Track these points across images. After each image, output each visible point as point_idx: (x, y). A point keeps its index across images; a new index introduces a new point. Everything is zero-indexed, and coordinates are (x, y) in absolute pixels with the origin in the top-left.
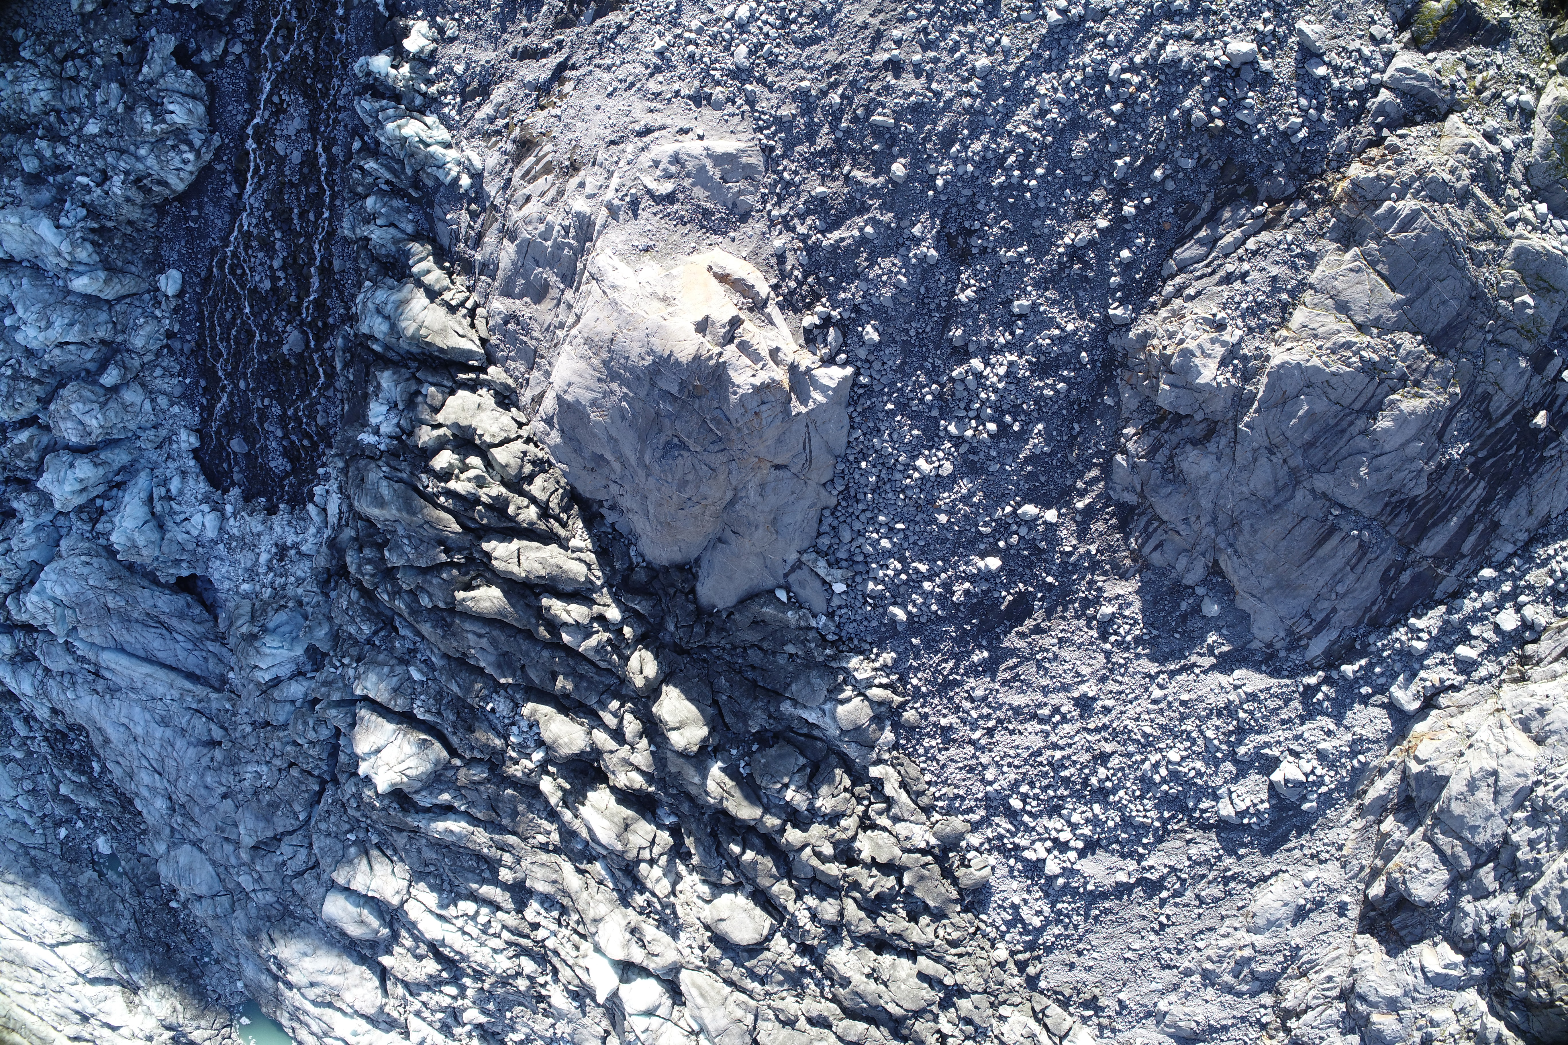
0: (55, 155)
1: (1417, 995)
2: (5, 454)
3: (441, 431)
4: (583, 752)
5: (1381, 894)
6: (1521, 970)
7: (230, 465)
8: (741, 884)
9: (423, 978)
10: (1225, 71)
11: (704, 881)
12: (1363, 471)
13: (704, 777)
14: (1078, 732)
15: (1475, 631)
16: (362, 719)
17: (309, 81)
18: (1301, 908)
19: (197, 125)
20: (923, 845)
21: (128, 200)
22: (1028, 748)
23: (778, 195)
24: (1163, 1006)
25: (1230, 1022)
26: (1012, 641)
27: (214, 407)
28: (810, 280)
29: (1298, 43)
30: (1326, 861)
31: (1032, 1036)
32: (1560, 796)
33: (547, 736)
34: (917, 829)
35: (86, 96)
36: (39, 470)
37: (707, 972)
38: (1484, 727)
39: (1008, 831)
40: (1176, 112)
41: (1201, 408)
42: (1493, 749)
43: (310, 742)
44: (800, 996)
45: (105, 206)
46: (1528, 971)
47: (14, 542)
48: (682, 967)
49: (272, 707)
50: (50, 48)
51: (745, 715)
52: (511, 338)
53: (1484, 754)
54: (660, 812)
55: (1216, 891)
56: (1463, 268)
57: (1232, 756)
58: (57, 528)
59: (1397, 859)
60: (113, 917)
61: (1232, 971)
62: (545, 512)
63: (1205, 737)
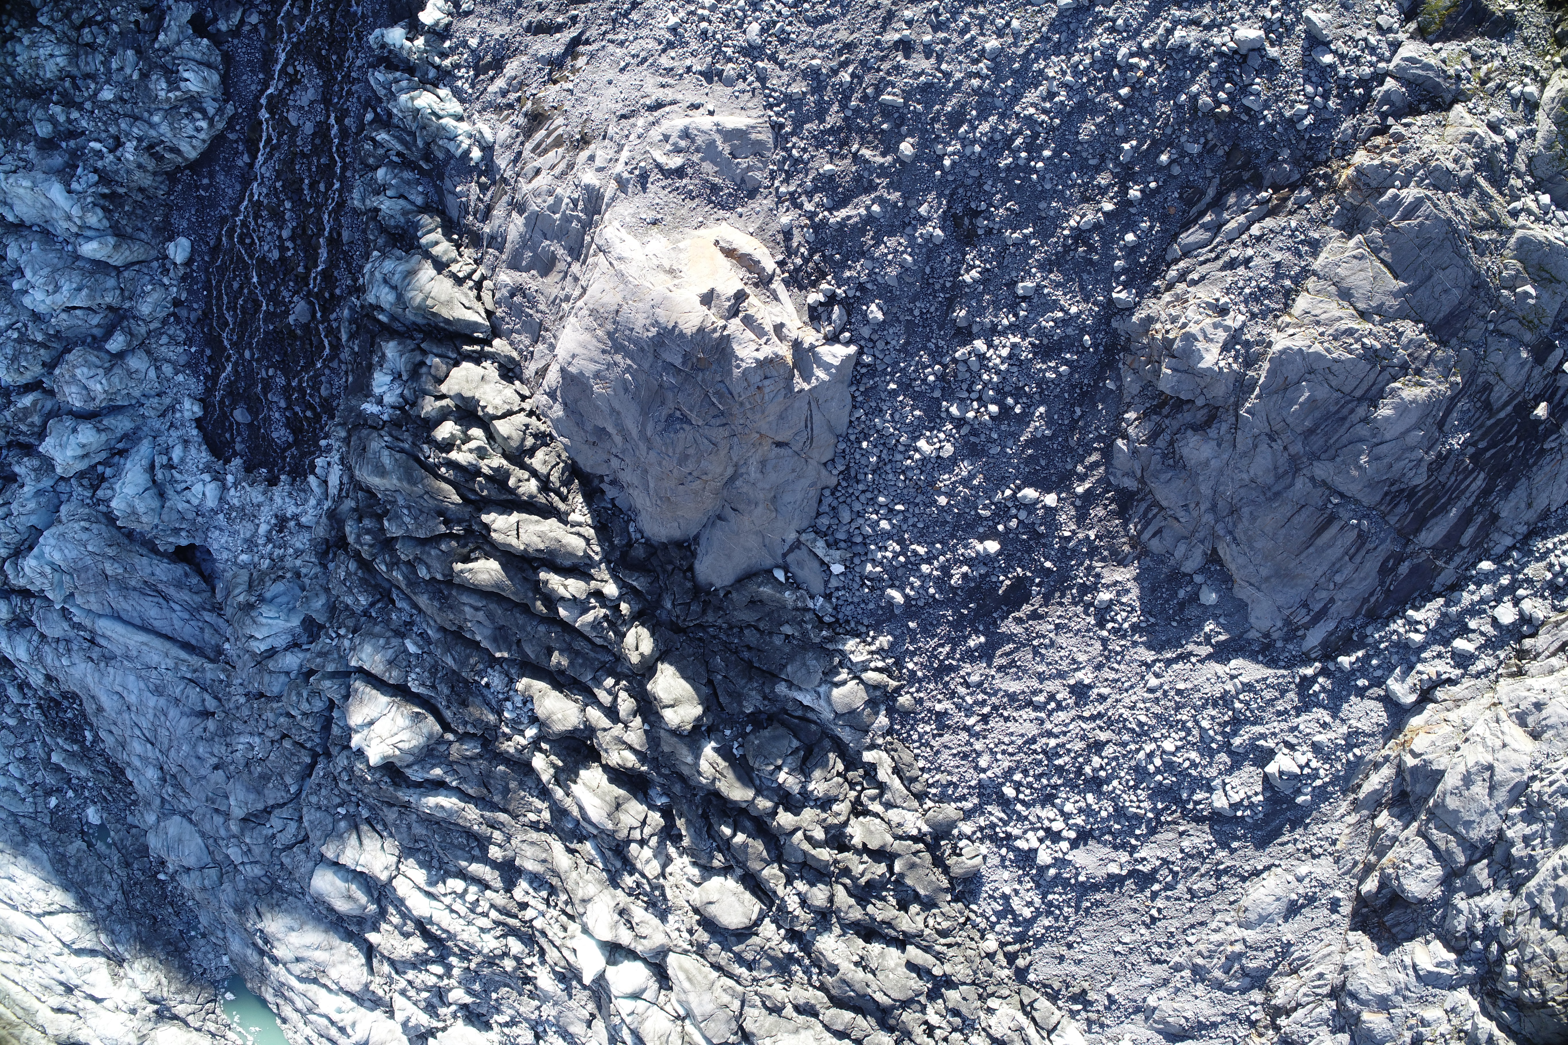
0: (69, 121)
1: (1408, 993)
2: (9, 418)
3: (444, 402)
4: (576, 730)
5: (1374, 890)
6: (1514, 969)
7: (232, 435)
8: (731, 867)
9: (409, 956)
10: (1232, 58)
11: (694, 864)
12: (1363, 459)
13: (697, 757)
14: (1073, 720)
15: (1473, 624)
16: (356, 691)
17: (324, 52)
18: (1293, 903)
19: (211, 94)
20: (915, 832)
21: (140, 166)
22: (1022, 735)
23: (786, 172)
24: (1152, 1001)
25: (1219, 1019)
26: (1008, 626)
27: (218, 376)
28: (816, 257)
29: (1305, 31)
30: (1319, 856)
31: (1020, 1029)
32: (1555, 792)
33: (541, 712)
34: (909, 815)
35: (102, 63)
36: (42, 435)
37: (694, 956)
38: (1481, 721)
39: (1001, 820)
40: (1184, 97)
41: (1202, 393)
42: (1489, 743)
43: (304, 714)
44: (788, 983)
45: (117, 172)
46: (1520, 970)
47: (15, 507)
48: (670, 950)
49: (267, 678)
50: (67, 15)
51: (740, 695)
52: (516, 311)
53: (1480, 748)
54: (652, 793)
55: (1208, 884)
56: (1465, 257)
57: (1227, 747)
58: (58, 494)
59: (1390, 855)
60: (101, 888)
61: (1222, 966)
62: (545, 485)
63: (1200, 727)
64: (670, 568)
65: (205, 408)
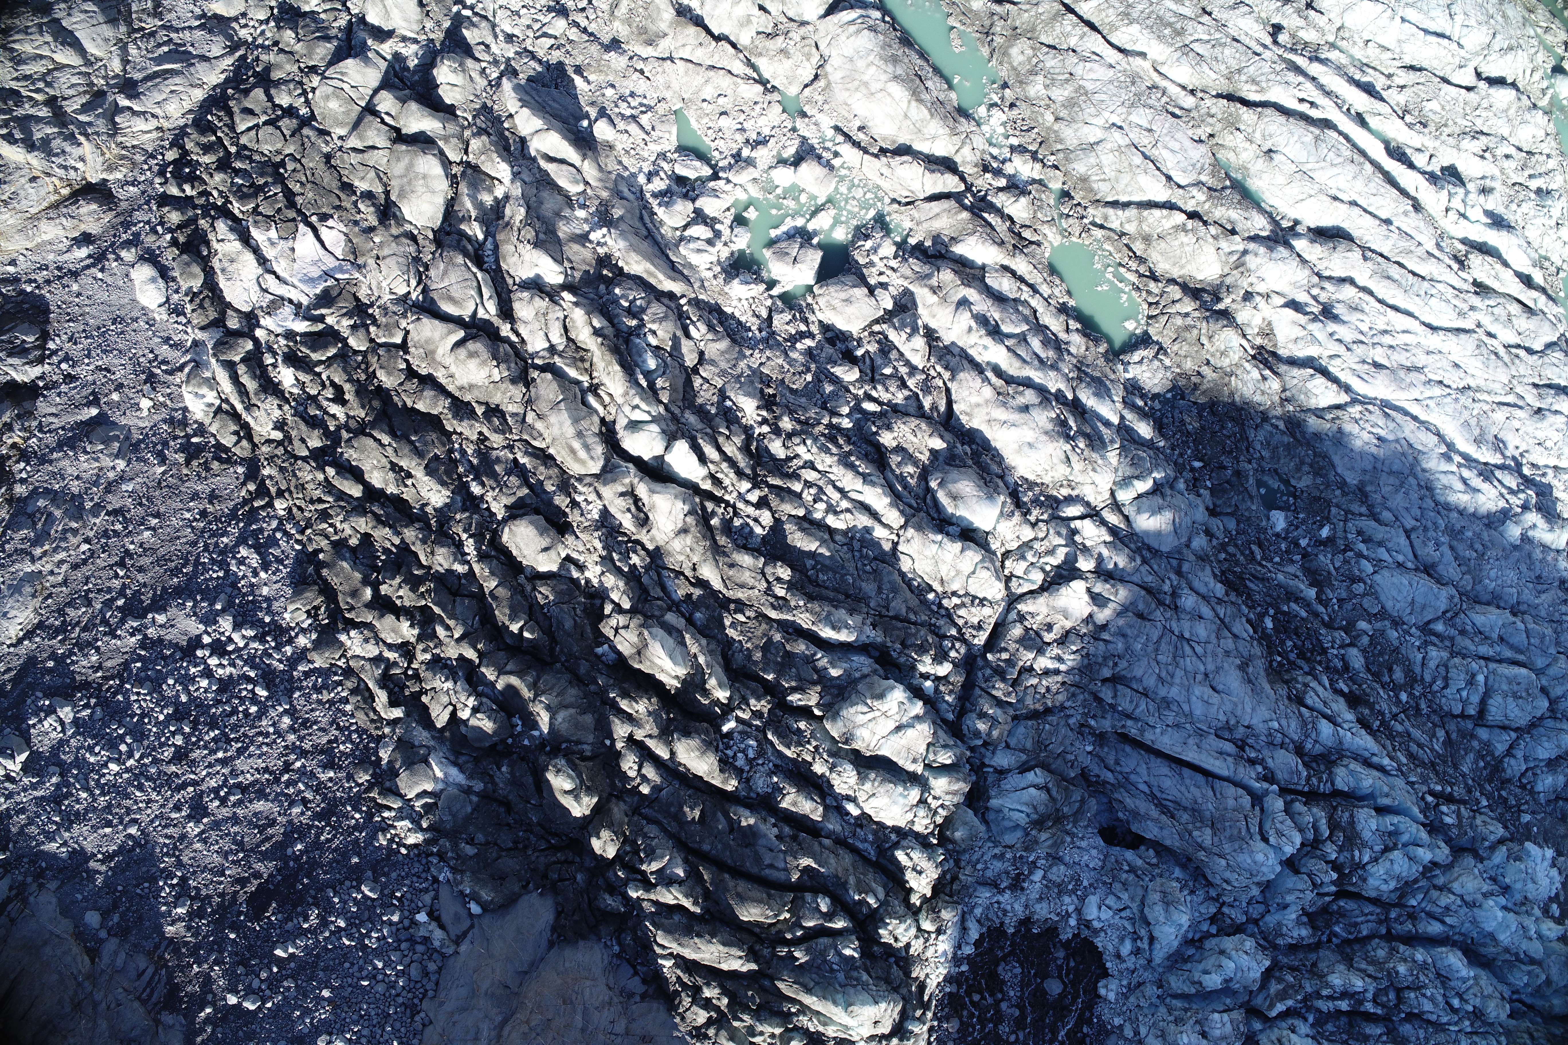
4: (681, 737)
7: (1067, 966)
9: (899, 425)
13: (551, 724)
14: (203, 780)
16: (917, 759)
20: (353, 633)
22: (250, 756)
24: (121, 464)
25: (55, 455)
26: (265, 868)
27: (1075, 1025)
31: (249, 407)
33: (713, 754)
34: (358, 651)
36: (1267, 975)
37: (573, 475)
39: (270, 656)
44: (482, 439)
48: (598, 478)
51: (514, 785)
55: (72, 614)
57: (64, 772)
60: (1274, 442)
61: (53, 523)
62: (696, 991)
63: (87, 789)
64: (576, 917)
65: (1096, 988)
